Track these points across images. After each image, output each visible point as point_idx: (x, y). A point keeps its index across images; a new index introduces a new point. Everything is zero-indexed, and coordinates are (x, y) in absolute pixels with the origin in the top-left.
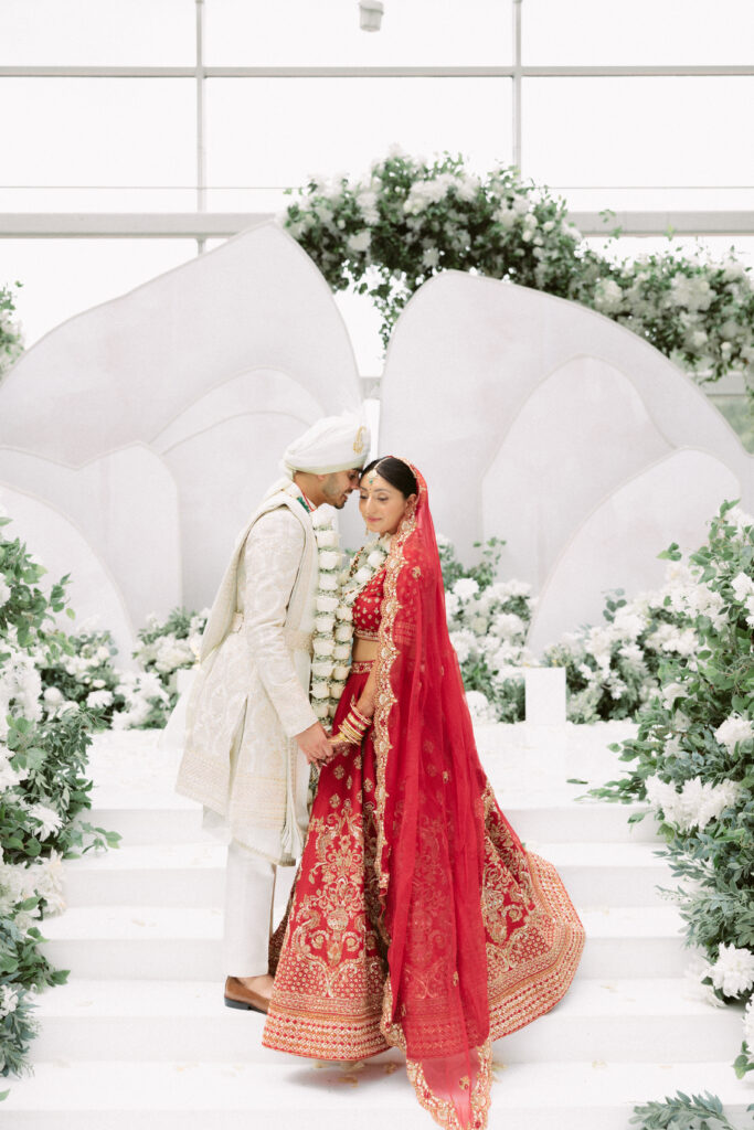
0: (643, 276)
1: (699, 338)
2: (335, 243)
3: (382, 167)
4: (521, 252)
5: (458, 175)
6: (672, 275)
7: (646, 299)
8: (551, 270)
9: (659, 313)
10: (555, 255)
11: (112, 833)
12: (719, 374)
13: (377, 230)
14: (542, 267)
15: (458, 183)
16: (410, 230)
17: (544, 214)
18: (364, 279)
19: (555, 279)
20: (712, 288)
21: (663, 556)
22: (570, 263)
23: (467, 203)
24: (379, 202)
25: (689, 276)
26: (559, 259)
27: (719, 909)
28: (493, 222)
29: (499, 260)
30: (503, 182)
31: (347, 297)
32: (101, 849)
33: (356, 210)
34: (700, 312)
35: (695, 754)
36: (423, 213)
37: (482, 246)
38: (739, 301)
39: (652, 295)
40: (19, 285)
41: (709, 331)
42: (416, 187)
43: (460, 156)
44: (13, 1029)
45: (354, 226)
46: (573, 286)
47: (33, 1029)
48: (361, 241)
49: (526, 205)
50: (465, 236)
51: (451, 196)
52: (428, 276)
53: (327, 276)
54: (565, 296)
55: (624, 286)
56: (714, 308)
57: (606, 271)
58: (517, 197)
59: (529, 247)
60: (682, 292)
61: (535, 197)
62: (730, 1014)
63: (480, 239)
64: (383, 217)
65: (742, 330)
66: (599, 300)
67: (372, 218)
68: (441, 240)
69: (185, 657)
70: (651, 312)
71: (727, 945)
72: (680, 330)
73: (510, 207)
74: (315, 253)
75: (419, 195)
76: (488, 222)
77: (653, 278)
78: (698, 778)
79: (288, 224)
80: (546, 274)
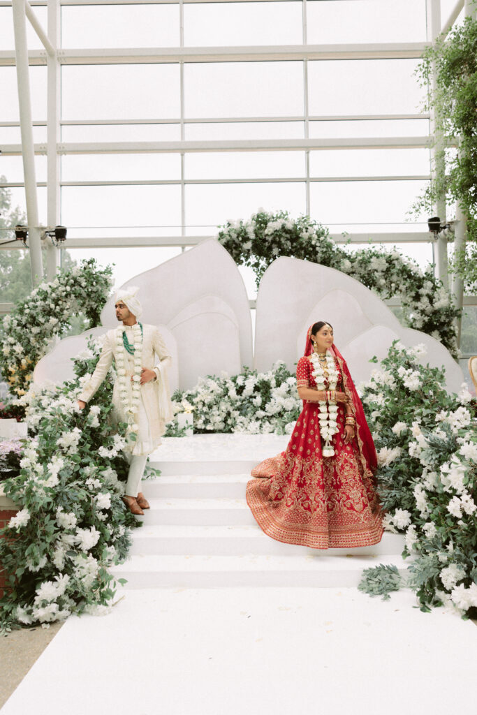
0: (360, 258)
1: (382, 282)
2: (238, 246)
3: (256, 217)
4: (311, 249)
5: (286, 219)
6: (371, 257)
7: (361, 267)
8: (323, 256)
9: (366, 272)
10: (325, 250)
11: (158, 471)
12: (391, 296)
13: (254, 241)
14: (320, 255)
15: (286, 222)
16: (267, 241)
17: (320, 234)
18: (249, 260)
19: (325, 259)
20: (387, 262)
21: (370, 361)
22: (331, 253)
23: (290, 230)
24: (255, 230)
25: (378, 257)
26: (326, 252)
27: (395, 495)
28: (300, 238)
29: (303, 252)
30: (304, 222)
31: (242, 268)
32: (153, 477)
33: (246, 233)
34: (383, 271)
35: (384, 438)
36: (272, 234)
37: (296, 247)
38: (398, 267)
39: (363, 265)
40: (114, 265)
41: (386, 279)
42: (269, 224)
43: (287, 212)
44: (123, 542)
45: (245, 239)
46: (332, 262)
47: (130, 542)
48: (248, 245)
49: (313, 231)
50: (289, 243)
51: (283, 227)
52: (274, 258)
53: (235, 259)
54: (329, 266)
55: (352, 262)
56: (388, 270)
57: (345, 256)
58: (309, 227)
59: (314, 247)
60: (375, 264)
61: (316, 227)
62: (400, 536)
63: (295, 244)
64: (257, 236)
65: (399, 279)
66: (342, 267)
68: (279, 245)
69: (181, 409)
70: (363, 272)
71: (399, 509)
72: (375, 278)
73: (307, 232)
74: (230, 250)
75: (271, 227)
76: (298, 237)
77: (364, 258)
78: (386, 447)
79: (219, 239)
80: (321, 258)
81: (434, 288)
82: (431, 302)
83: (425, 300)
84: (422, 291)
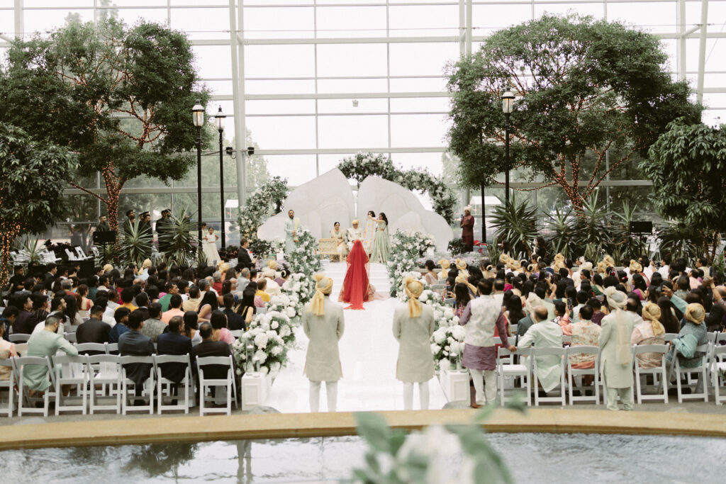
0: (407, 176)
1: (419, 186)
2: (348, 170)
3: (357, 156)
4: (384, 171)
6: (412, 175)
12: (423, 192)
13: (356, 168)
14: (388, 174)
16: (363, 168)
18: (354, 176)
20: (421, 177)
22: (393, 173)
23: (373, 162)
24: (357, 163)
29: (380, 173)
33: (352, 165)
36: (365, 164)
37: (376, 170)
39: (409, 179)
42: (364, 160)
45: (352, 167)
46: (394, 178)
48: (354, 170)
50: (373, 168)
51: (370, 161)
52: (366, 176)
53: (346, 175)
55: (404, 177)
56: (421, 181)
57: (401, 174)
60: (414, 178)
64: (358, 165)
67: (355, 166)
68: (369, 169)
70: (409, 182)
74: (344, 173)
76: (377, 166)
79: (339, 168)
81: (443, 190)
82: (441, 196)
83: (438, 195)
84: (437, 191)
